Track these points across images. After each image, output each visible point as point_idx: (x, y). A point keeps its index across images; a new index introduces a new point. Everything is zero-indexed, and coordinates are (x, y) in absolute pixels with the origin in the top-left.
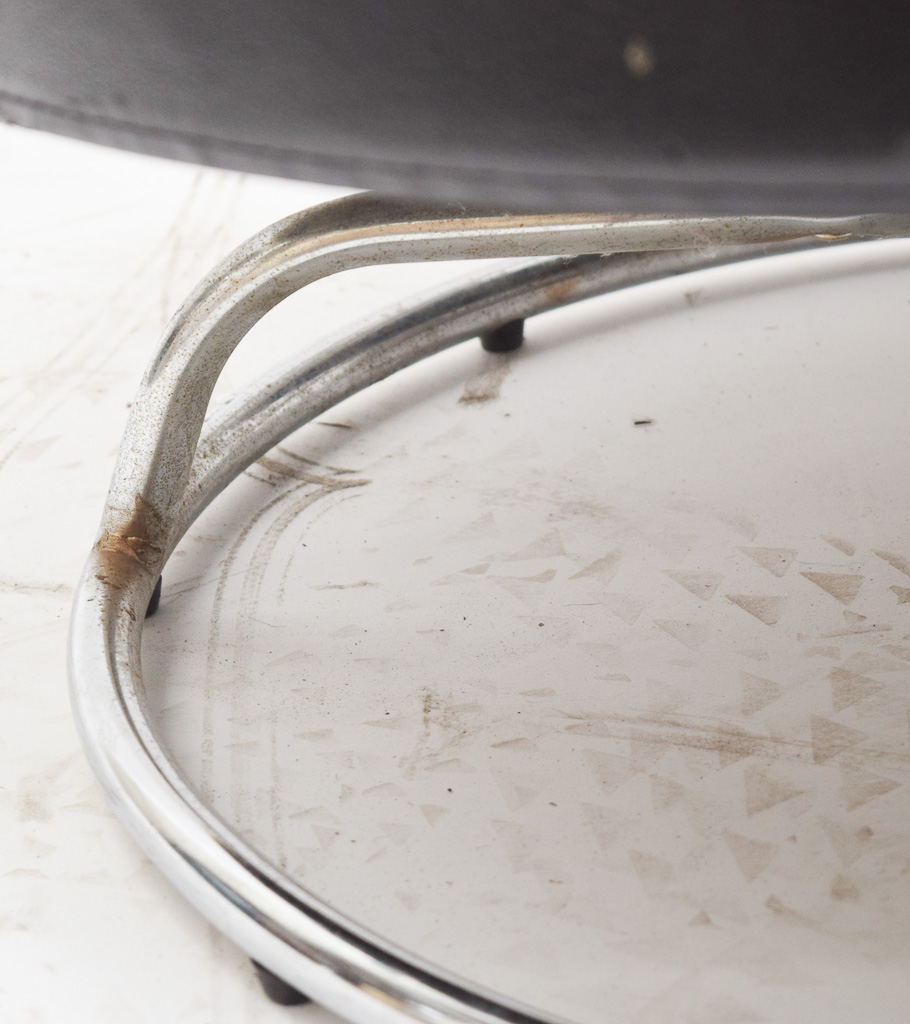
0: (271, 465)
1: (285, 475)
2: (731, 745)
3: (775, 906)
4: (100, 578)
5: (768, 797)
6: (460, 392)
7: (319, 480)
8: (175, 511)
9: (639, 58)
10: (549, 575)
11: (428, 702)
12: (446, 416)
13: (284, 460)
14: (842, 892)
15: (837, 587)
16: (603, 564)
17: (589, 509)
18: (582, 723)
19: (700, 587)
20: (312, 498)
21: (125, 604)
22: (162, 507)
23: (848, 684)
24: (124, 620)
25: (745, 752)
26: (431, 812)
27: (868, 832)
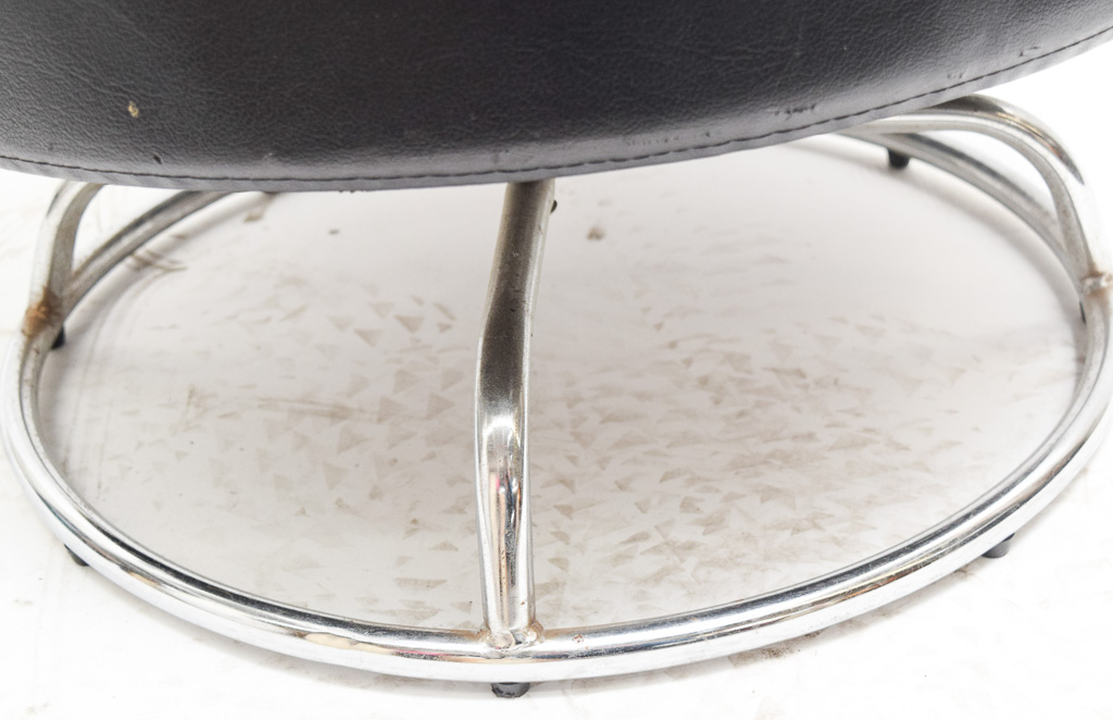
0: (139, 259)
1: (145, 264)
2: (338, 414)
3: (340, 504)
4: (23, 331)
5: (351, 442)
6: (245, 215)
7: (161, 268)
8: (66, 293)
9: (133, 111)
10: (268, 320)
11: (192, 393)
12: (235, 228)
13: (147, 257)
14: (375, 494)
15: (410, 323)
16: (295, 314)
17: (296, 282)
18: (267, 403)
19: (341, 325)
20: (156, 277)
21: (35, 346)
22: (57, 292)
23: (404, 379)
24: (33, 354)
25: (343, 418)
26: (180, 455)
27: (395, 461)
